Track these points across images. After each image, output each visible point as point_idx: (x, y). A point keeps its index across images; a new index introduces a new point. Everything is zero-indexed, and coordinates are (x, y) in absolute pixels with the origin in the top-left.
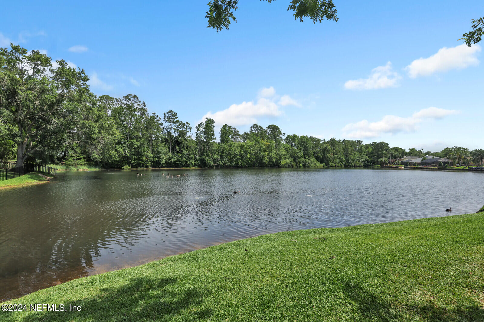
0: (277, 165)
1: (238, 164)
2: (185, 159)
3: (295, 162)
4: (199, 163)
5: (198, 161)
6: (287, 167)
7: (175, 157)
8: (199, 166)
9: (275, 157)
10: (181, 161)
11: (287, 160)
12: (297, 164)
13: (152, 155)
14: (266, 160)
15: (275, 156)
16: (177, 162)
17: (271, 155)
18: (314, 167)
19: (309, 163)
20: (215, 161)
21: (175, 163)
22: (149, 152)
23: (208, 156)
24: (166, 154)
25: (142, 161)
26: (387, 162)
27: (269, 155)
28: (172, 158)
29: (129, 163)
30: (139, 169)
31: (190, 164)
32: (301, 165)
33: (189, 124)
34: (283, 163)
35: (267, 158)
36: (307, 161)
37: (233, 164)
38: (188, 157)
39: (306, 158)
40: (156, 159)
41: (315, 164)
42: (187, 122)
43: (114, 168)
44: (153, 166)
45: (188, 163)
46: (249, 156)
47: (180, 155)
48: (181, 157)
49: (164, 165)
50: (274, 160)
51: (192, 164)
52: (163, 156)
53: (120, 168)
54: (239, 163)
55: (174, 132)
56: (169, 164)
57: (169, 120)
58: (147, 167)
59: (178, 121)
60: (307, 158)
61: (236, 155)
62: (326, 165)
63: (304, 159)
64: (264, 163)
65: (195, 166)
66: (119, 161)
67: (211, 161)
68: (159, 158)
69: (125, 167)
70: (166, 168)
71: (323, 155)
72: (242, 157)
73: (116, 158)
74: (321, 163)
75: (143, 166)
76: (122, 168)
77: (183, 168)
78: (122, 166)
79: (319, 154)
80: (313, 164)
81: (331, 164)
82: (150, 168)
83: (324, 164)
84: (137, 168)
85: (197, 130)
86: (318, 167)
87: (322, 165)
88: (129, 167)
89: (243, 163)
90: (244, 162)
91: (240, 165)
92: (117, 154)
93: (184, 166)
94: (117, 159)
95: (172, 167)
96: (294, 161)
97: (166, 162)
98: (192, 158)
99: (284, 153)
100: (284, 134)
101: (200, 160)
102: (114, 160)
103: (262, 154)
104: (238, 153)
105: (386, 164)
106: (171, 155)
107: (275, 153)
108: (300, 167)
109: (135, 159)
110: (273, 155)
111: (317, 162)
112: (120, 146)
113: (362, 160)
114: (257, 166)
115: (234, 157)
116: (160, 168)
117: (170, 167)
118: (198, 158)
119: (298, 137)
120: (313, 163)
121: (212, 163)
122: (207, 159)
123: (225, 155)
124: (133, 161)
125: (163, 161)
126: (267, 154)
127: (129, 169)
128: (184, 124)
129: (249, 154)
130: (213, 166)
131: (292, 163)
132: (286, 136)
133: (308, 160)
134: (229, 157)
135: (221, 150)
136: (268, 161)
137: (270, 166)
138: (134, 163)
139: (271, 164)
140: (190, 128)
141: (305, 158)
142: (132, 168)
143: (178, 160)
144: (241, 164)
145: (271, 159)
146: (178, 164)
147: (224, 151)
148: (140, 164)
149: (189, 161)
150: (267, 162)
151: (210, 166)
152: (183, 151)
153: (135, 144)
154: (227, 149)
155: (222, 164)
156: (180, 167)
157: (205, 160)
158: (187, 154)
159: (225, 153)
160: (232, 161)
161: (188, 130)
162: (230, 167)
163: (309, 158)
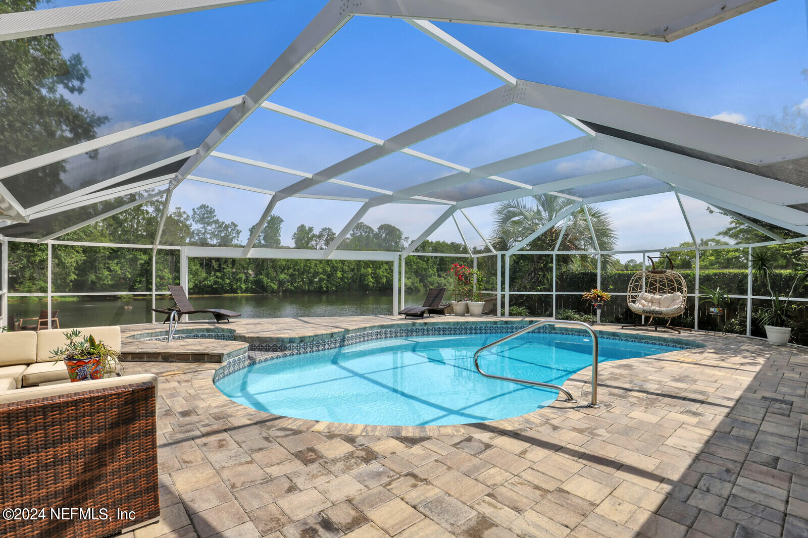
1: (321, 287)
2: (228, 281)
3: (422, 284)
4: (254, 287)
5: (252, 283)
7: (212, 278)
8: (252, 291)
9: (386, 277)
10: (221, 284)
11: (406, 280)
12: (424, 286)
13: (170, 276)
14: (370, 281)
15: (386, 274)
16: (214, 286)
19: (445, 285)
20: (281, 283)
21: (211, 286)
22: (165, 270)
24: (195, 273)
27: (374, 273)
28: (205, 279)
29: (131, 289)
31: (237, 289)
33: (237, 226)
35: (372, 277)
36: (443, 281)
37: (312, 288)
38: (235, 278)
40: (177, 281)
42: (232, 223)
45: (235, 286)
46: (339, 274)
47: (218, 274)
48: (222, 278)
50: (384, 280)
51: (242, 288)
54: (324, 286)
55: (210, 238)
56: (200, 289)
57: (202, 220)
59: (217, 222)
60: (443, 277)
61: (316, 274)
63: (437, 279)
64: (367, 285)
65: (246, 291)
66: (112, 286)
67: (274, 283)
69: (124, 295)
70: (194, 296)
72: (329, 276)
73: (108, 281)
77: (226, 295)
85: (251, 235)
89: (330, 285)
90: (331, 284)
91: (325, 289)
92: (110, 275)
93: (227, 292)
94: (110, 282)
95: (207, 294)
96: (421, 281)
97: (195, 285)
98: (240, 279)
100: (406, 238)
101: (255, 281)
102: (105, 284)
103: (363, 271)
106: (203, 275)
107: (386, 270)
109: (141, 282)
110: (381, 273)
112: (115, 262)
114: (355, 290)
115: (313, 276)
117: (202, 294)
118: (251, 279)
119: (432, 243)
121: (276, 287)
122: (265, 280)
123: (297, 273)
125: (191, 285)
126: (370, 271)
127: (130, 298)
128: (227, 226)
129: (340, 271)
130: (278, 291)
132: (410, 241)
133: (445, 279)
134: (305, 276)
135: (292, 266)
136: (373, 283)
137: (379, 290)
139: (380, 287)
140: (238, 232)
141: (439, 276)
143: (216, 283)
144: (327, 288)
145: (380, 278)
147: (296, 268)
149: (236, 284)
150: (371, 284)
151: (273, 291)
152: (224, 269)
153: (141, 259)
154: (302, 265)
155: (293, 288)
156: (220, 294)
157: (263, 282)
158: (233, 273)
159: (298, 270)
160: (311, 282)
161: (234, 235)
162: (308, 292)
163: (446, 277)
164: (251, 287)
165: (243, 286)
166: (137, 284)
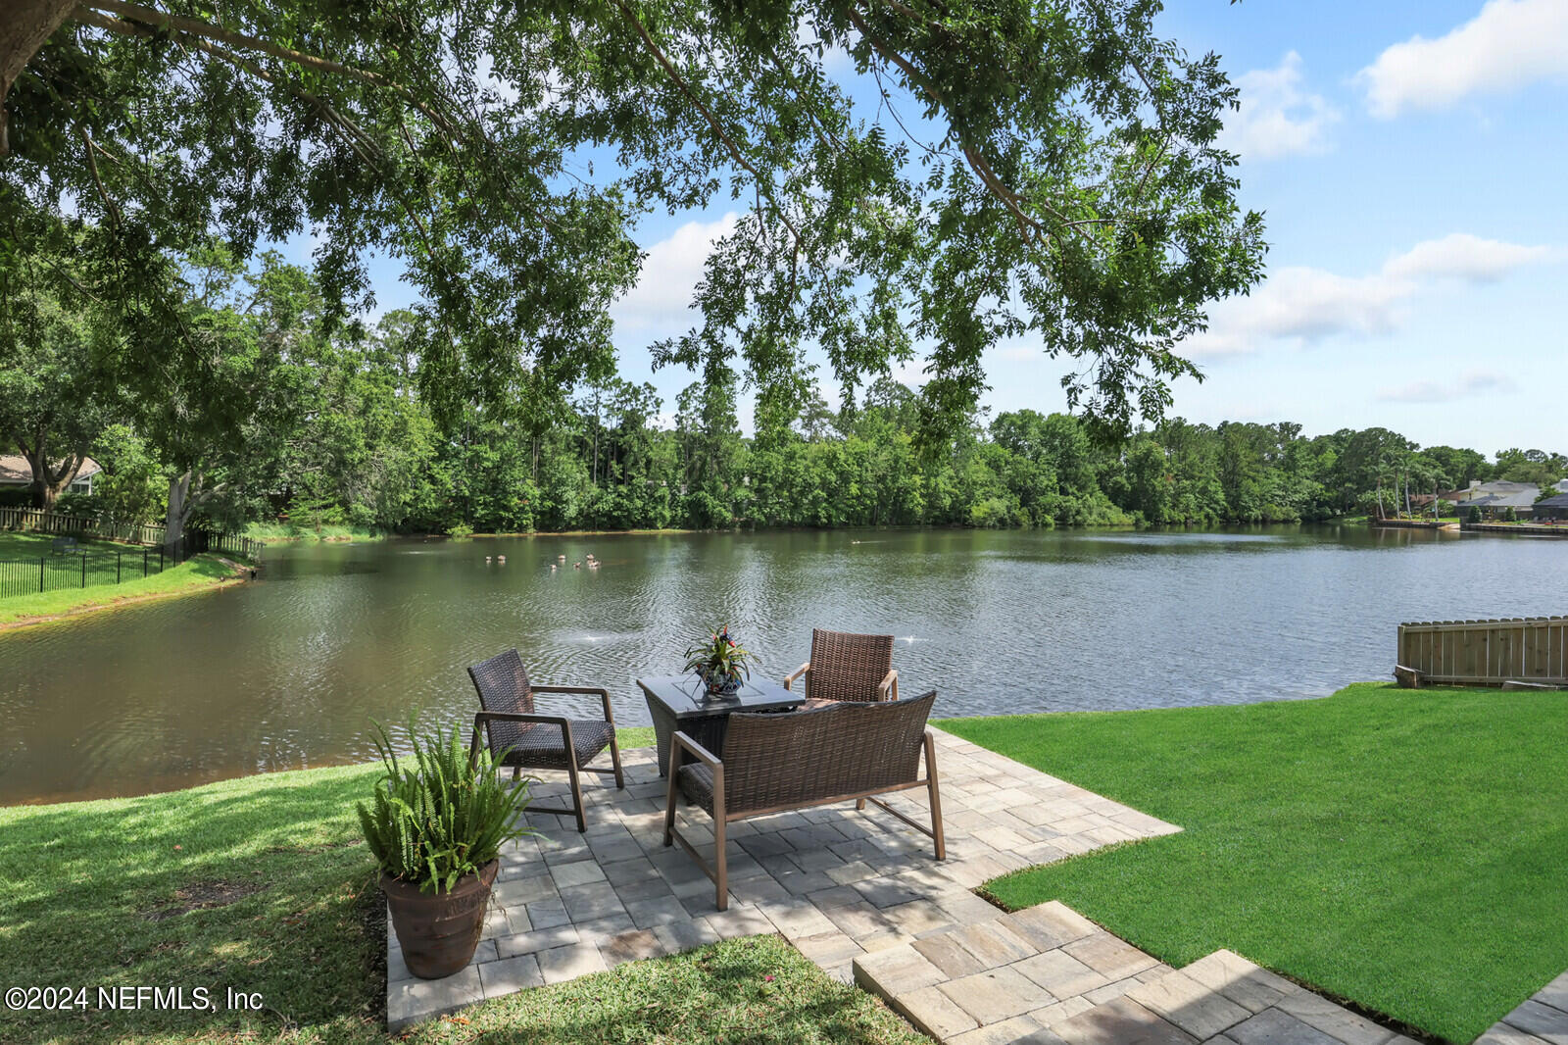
0: (957, 520)
1: (816, 517)
2: (639, 503)
3: (1025, 509)
4: (687, 515)
5: (683, 507)
6: (994, 526)
7: (610, 497)
8: (686, 524)
9: (950, 493)
10: (628, 510)
11: (995, 503)
12: (1033, 515)
13: (537, 492)
14: (918, 503)
15: (949, 488)
16: (615, 514)
17: (937, 485)
18: (1100, 525)
19: (1078, 512)
20: (737, 508)
21: (608, 514)
22: (528, 481)
23: (713, 490)
24: (580, 487)
25: (506, 508)
26: (1397, 507)
27: (925, 486)
28: (598, 499)
29: (468, 518)
30: (498, 535)
31: (656, 519)
32: (1049, 519)
33: (655, 389)
34: (977, 512)
35: (922, 496)
36: (1073, 503)
37: (799, 518)
38: (651, 496)
39: (1068, 494)
40: (549, 503)
41: (1102, 516)
42: (646, 384)
43: (425, 531)
44: (540, 526)
45: (652, 514)
46: (854, 489)
47: (623, 489)
48: (628, 497)
49: (574, 523)
50: (947, 502)
51: (664, 517)
52: (571, 494)
53: (441, 533)
54: (822, 513)
55: (607, 417)
56: (589, 520)
58: (522, 528)
59: (618, 382)
60: (1073, 494)
61: (808, 487)
62: (1148, 517)
63: (1061, 498)
64: (911, 511)
65: (672, 524)
66: (437, 513)
67: (725, 507)
68: (558, 499)
69: (457, 530)
70: (579, 533)
71: (1135, 480)
72: (832, 493)
73: (430, 503)
74: (1127, 508)
75: (510, 527)
76: (449, 531)
77: (636, 532)
78: (446, 528)
79: (1121, 479)
80: (1094, 516)
81: (1166, 512)
82: (532, 531)
83: (1140, 514)
84: (492, 531)
85: (681, 409)
86: (1112, 525)
87: (1128, 519)
88: (468, 530)
89: (833, 512)
90: (837, 509)
91: (824, 520)
92: (435, 491)
93: (635, 526)
94: (434, 505)
95: (599, 529)
96: (1024, 503)
97: (581, 512)
98: (662, 499)
99: (981, 477)
100: (985, 408)
101: (690, 504)
102: (426, 508)
103: (903, 480)
104: (817, 480)
105: (1391, 513)
106: (594, 490)
107: (951, 478)
108: (1046, 525)
109: (486, 505)
110: (942, 486)
111: (1109, 507)
112: (443, 465)
113: (1297, 497)
114: (884, 524)
115: (802, 493)
116: (562, 531)
117: (594, 529)
118: (682, 498)
119: (1041, 417)
120: (1095, 511)
121: (729, 516)
122: (710, 501)
123: (770, 486)
124: (480, 512)
125: (571, 511)
126: (919, 482)
127: (467, 536)
128: (636, 392)
129: (856, 482)
130: (733, 524)
131: (1015, 512)
132: (994, 416)
133: (1078, 498)
134: (786, 493)
135: (759, 472)
136: (924, 507)
137: (934, 524)
138: (483, 516)
139: (936, 517)
140: (658, 403)
141: (1063, 491)
142: (476, 531)
143: (618, 506)
144: (829, 517)
145: (938, 497)
146: (618, 518)
147: (769, 475)
148: (502, 519)
149: (654, 508)
150: (919, 511)
151: (722, 525)
152: (633, 477)
153: (487, 459)
154: (780, 468)
155: (763, 519)
156: (624, 529)
157: (705, 506)
158: (648, 487)
159: (772, 480)
160: (796, 506)
161: (650, 409)
162: (791, 526)
163: (1079, 494)
164: (682, 516)
165: (667, 514)
166: (479, 508)
